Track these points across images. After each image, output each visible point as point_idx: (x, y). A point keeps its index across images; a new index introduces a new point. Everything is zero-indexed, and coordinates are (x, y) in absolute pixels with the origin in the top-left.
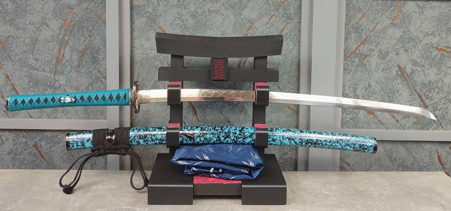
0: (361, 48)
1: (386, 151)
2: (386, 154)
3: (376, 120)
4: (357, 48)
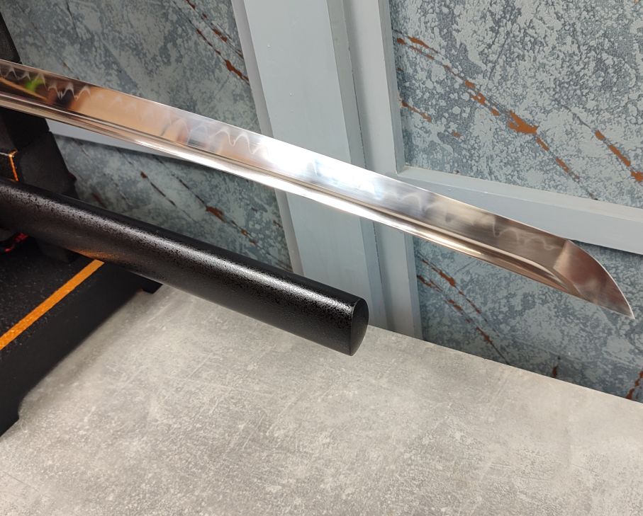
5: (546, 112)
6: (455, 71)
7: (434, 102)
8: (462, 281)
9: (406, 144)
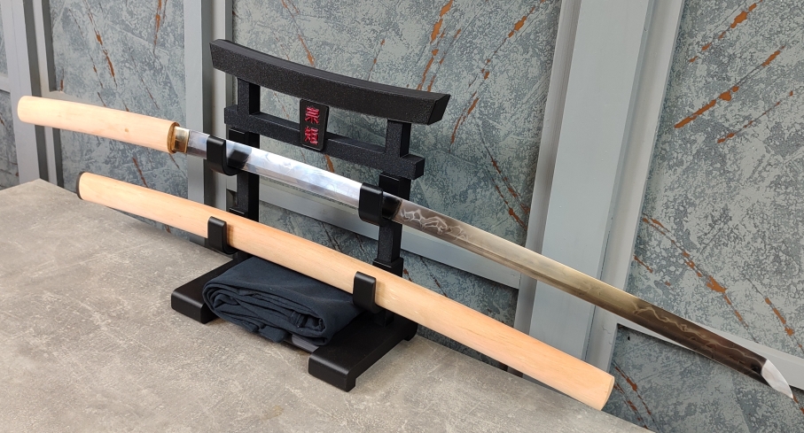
0: (720, 109)
1: (740, 392)
2: (739, 401)
3: (729, 309)
4: (706, 108)
5: (735, 280)
6: (678, 244)
7: (658, 261)
8: (643, 387)
9: (629, 284)
